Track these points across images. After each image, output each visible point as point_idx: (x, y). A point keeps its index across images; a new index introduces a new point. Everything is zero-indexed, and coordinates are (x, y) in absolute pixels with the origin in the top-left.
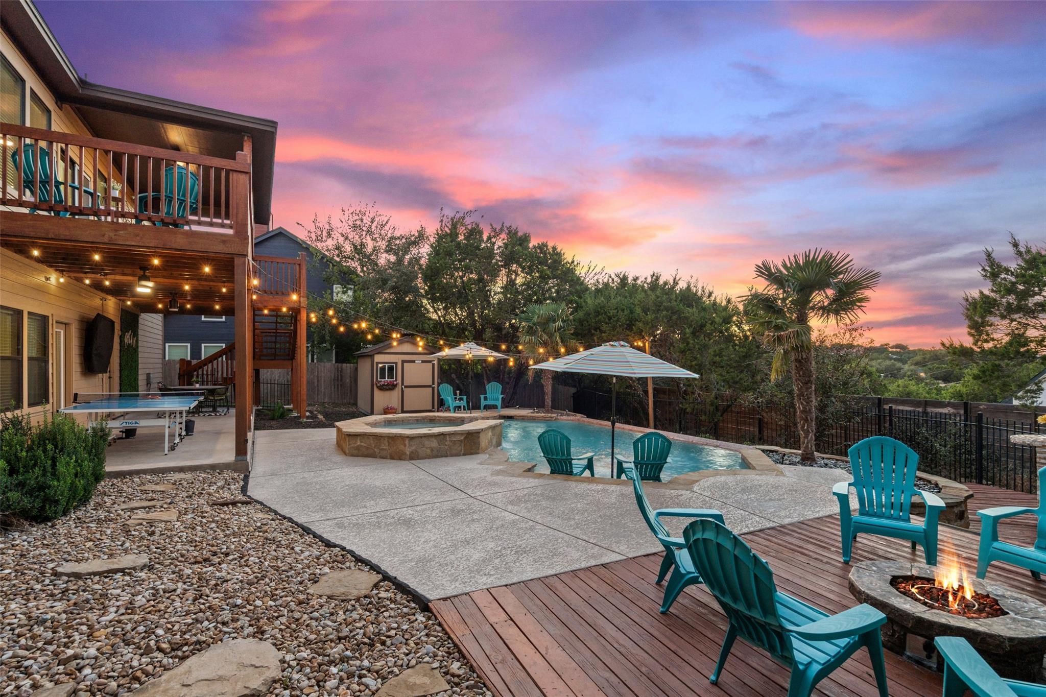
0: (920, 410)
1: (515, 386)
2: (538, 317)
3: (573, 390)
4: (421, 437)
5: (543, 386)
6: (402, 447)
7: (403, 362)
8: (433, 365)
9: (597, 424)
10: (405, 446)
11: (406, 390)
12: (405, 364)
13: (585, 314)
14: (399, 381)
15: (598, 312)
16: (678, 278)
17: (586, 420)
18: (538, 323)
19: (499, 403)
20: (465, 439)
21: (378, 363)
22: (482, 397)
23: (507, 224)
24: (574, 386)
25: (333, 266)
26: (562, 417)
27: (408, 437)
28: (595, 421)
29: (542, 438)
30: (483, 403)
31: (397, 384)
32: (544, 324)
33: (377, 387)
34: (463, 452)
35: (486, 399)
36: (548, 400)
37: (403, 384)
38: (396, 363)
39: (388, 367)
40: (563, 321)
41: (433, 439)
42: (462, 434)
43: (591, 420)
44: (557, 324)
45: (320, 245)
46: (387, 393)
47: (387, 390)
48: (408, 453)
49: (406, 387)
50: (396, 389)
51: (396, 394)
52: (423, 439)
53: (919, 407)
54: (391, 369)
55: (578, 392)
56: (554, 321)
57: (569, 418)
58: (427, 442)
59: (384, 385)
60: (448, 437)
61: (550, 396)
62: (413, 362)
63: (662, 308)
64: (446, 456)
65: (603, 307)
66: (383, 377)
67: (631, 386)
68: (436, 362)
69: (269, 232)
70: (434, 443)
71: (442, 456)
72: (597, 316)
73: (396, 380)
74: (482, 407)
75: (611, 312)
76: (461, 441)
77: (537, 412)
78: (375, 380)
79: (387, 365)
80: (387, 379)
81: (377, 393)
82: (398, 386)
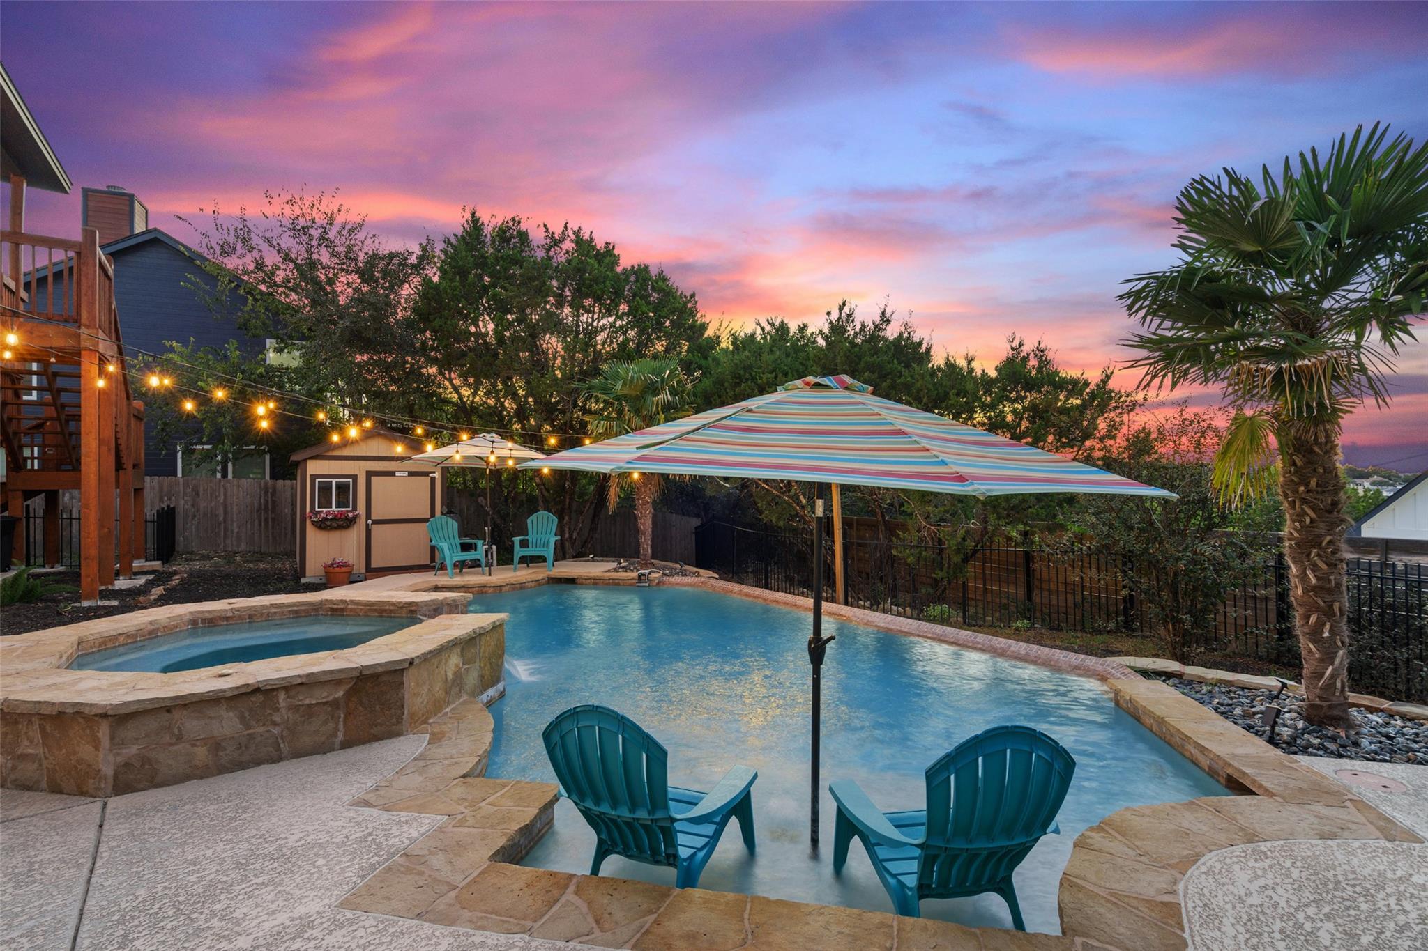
0: (1375, 559)
1: (594, 516)
2: (624, 384)
3: (696, 522)
4: (168, 710)
5: (635, 517)
6: (85, 751)
7: (370, 474)
8: (433, 480)
9: (740, 593)
10: (97, 748)
11: (376, 529)
12: (373, 479)
13: (714, 383)
14: (361, 510)
15: (740, 377)
16: (888, 314)
17: (720, 584)
18: (625, 396)
19: (549, 553)
20: (348, 695)
21: (313, 477)
22: (517, 540)
23: (573, 225)
24: (698, 516)
25: (256, 300)
26: (672, 579)
27: (105, 716)
28: (736, 587)
29: (556, 737)
30: (519, 552)
31: (355, 517)
32: (637, 398)
33: (313, 523)
34: (340, 736)
35: (524, 544)
36: (646, 545)
37: (368, 516)
38: (355, 478)
39: (339, 486)
40: (674, 392)
41: (222, 711)
42: (339, 682)
43: (730, 585)
44: (661, 396)
45: (231, 263)
46: (336, 536)
47: (336, 529)
48: (108, 771)
49: (376, 522)
50: (356, 528)
51: (354, 537)
52: (176, 714)
53: (1372, 553)
54: (343, 489)
55: (703, 525)
56: (656, 392)
57: (689, 580)
58: (191, 725)
59: (325, 519)
60: (282, 695)
61: (649, 538)
62: (392, 474)
63: (862, 365)
64: (277, 758)
65: (748, 368)
66: (326, 502)
67: (797, 515)
68: (437, 475)
69: (133, 236)
70: (227, 724)
71: (258, 763)
72: (738, 384)
73: (355, 509)
74: (516, 560)
75: (764, 377)
76: (335, 704)
77: (625, 569)
78: (308, 510)
79: (334, 481)
80: (334, 508)
81: (313, 535)
82: (357, 520)
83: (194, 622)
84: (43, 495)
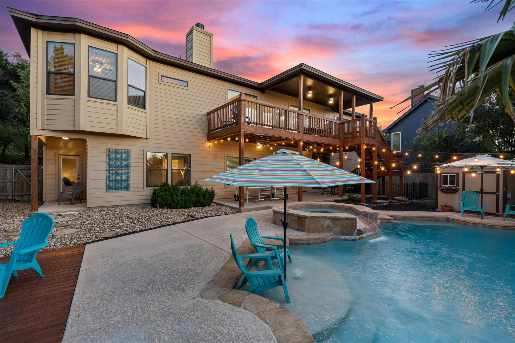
7: (465, 172)
8: (498, 175)
14: (461, 186)
21: (441, 173)
33: (441, 190)
37: (464, 189)
38: (458, 174)
39: (451, 177)
42: (296, 217)
46: (450, 196)
50: (458, 193)
51: (457, 197)
59: (445, 189)
60: (289, 216)
66: (445, 183)
68: (501, 173)
69: (423, 99)
73: (458, 186)
78: (439, 185)
79: (449, 175)
80: (449, 185)
81: (440, 195)
82: (459, 191)
83: (329, 206)
84: (381, 178)
